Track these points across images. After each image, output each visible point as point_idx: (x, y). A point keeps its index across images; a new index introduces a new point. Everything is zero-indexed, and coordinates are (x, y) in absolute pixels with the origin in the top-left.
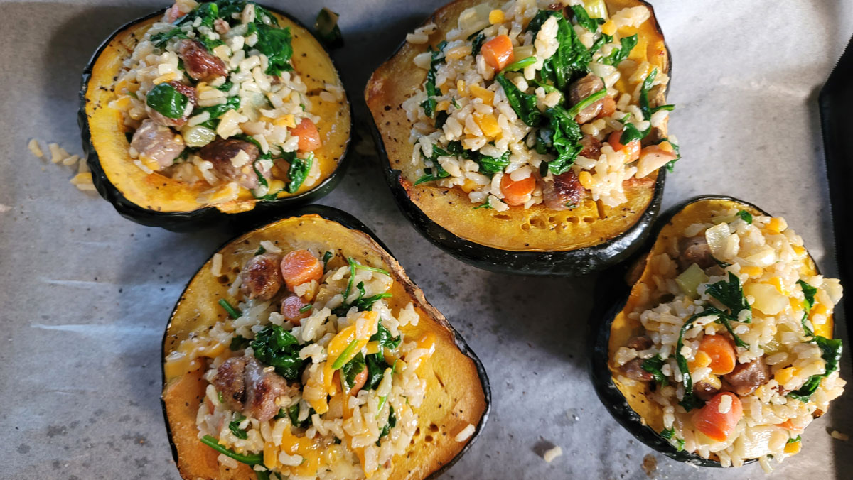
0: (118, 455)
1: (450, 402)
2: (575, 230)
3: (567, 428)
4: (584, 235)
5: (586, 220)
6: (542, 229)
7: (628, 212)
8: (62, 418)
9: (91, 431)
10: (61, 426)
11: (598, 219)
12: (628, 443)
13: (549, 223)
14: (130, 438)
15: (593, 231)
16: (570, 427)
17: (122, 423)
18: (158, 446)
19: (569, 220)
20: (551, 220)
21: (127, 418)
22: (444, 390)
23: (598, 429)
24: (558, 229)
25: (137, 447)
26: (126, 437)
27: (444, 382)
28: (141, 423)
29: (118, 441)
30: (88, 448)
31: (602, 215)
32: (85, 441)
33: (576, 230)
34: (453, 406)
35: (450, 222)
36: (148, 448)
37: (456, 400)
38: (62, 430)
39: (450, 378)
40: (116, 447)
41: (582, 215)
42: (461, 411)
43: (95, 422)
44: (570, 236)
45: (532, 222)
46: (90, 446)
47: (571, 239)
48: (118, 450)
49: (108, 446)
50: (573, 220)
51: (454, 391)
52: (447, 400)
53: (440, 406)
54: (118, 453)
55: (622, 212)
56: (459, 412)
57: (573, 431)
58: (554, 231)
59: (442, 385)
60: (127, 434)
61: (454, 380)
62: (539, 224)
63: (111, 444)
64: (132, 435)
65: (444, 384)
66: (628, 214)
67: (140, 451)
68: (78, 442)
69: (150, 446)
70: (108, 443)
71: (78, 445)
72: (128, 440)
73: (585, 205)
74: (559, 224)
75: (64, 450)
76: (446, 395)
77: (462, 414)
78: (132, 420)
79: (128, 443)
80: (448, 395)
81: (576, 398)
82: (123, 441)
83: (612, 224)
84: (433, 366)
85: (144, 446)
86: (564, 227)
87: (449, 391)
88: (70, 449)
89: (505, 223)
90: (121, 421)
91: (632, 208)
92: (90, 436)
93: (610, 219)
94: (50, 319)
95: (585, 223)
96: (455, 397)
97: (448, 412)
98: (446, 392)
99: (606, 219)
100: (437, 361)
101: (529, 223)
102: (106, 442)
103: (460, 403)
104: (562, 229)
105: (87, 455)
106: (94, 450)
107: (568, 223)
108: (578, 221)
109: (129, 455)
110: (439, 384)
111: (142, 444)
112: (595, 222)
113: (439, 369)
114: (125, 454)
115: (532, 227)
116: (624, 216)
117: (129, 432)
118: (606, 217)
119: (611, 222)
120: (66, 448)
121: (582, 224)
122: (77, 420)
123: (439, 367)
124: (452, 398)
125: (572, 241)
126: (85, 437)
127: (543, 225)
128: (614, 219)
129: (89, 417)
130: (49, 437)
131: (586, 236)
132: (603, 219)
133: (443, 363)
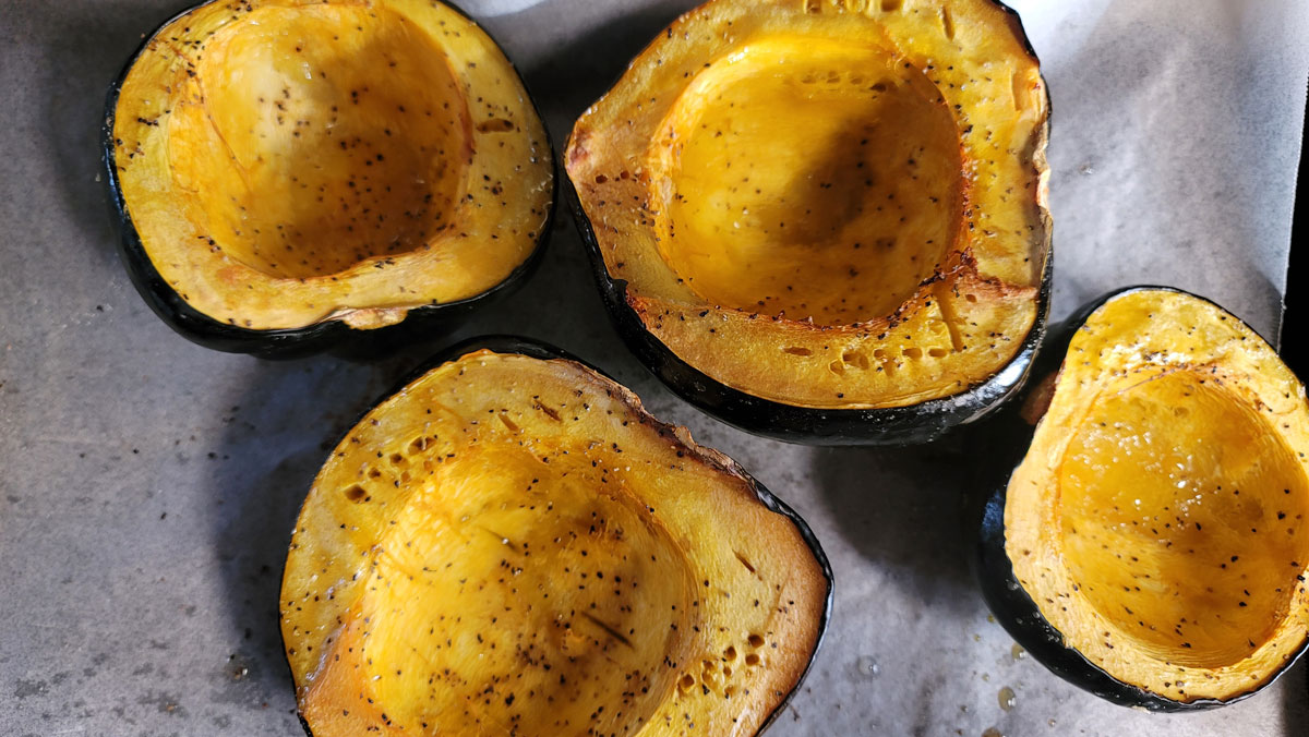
0: (132, 729)
1: (771, 593)
2: (915, 371)
3: (863, 686)
4: (931, 378)
5: (933, 353)
6: (863, 369)
7: (999, 339)
8: (40, 667)
9: (86, 689)
10: (37, 680)
11: (952, 351)
12: (959, 710)
13: (874, 359)
14: (151, 702)
15: (946, 371)
16: (868, 684)
17: (139, 677)
18: (197, 714)
19: (906, 353)
20: (878, 354)
21: (147, 669)
22: (756, 577)
23: (913, 688)
24: (889, 367)
25: (164, 716)
26: (145, 700)
27: (753, 564)
28: (169, 677)
29: (131, 707)
30: (81, 717)
31: (958, 346)
32: (77, 705)
33: (918, 369)
34: (777, 599)
35: (713, 362)
36: (182, 719)
37: (778, 587)
38: (39, 687)
39: (762, 555)
40: (129, 716)
41: (927, 345)
42: (792, 603)
43: (94, 674)
44: (909, 379)
45: (846, 358)
46: (83, 714)
47: (910, 384)
48: (132, 721)
49: (114, 715)
50: (912, 353)
51: (772, 573)
52: (765, 591)
53: (757, 603)
54: (131, 726)
55: (990, 340)
56: (787, 605)
57: (872, 690)
58: (883, 372)
59: (752, 570)
60: (146, 695)
61: (768, 556)
62: (857, 360)
63: (120, 712)
64: (156, 697)
65: (755, 567)
66: (999, 342)
67: (168, 724)
68: (65, 707)
69: (185, 715)
70: (116, 709)
71: (66, 712)
72: (147, 705)
73: (931, 329)
74: (892, 359)
75: (42, 721)
76: (761, 583)
77: (794, 606)
78: (155, 672)
79: (147, 711)
80: (765, 585)
81: (877, 638)
82: (140, 707)
83: (974, 359)
84: (730, 543)
85: (175, 716)
86: (899, 366)
87: (765, 576)
88: (52, 719)
89: (804, 361)
90: (136, 673)
91: (1005, 332)
92: (86, 699)
93: (971, 350)
94: (22, 502)
95: (932, 359)
96: (775, 583)
97: (771, 610)
98: (760, 578)
99: (964, 351)
100: (734, 533)
101: (842, 360)
102: (111, 708)
103: (786, 590)
104: (896, 369)
105: (80, 728)
106: (91, 721)
107: (905, 359)
108: (921, 355)
109: (150, 730)
110: (746, 569)
111: (172, 712)
112: (948, 356)
113: (740, 546)
114: (143, 728)
115: (847, 367)
116: (992, 346)
117: (150, 692)
118: (965, 348)
119: (973, 355)
120: (46, 716)
121: (926, 360)
122: (64, 671)
123: (739, 542)
124: (772, 585)
125: (912, 389)
126: (76, 699)
127: (864, 364)
128: (978, 351)
129: (85, 667)
130: (17, 698)
131: (934, 379)
132: (959, 351)
133: (743, 534)
